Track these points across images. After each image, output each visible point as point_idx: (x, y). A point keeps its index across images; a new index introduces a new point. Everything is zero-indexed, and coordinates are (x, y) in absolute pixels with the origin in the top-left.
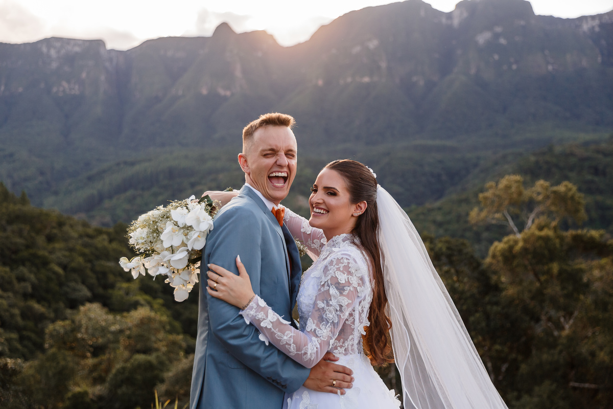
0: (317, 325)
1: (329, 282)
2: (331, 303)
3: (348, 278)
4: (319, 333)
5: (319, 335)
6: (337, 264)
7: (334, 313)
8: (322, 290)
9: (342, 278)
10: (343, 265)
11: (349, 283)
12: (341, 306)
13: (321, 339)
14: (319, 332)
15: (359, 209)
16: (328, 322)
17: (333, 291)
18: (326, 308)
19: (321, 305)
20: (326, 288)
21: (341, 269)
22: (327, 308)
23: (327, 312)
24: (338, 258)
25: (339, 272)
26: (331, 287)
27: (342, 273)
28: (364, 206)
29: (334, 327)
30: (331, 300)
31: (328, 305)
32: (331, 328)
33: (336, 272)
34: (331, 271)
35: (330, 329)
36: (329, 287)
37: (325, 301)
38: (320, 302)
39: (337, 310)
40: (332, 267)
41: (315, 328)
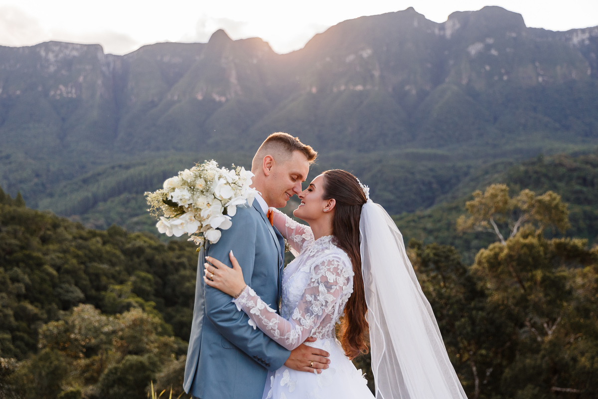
0: (303, 316)
1: (319, 280)
2: (318, 298)
3: (336, 278)
4: (303, 322)
5: (303, 324)
6: (328, 265)
7: (319, 307)
8: (312, 286)
9: (331, 278)
10: (333, 266)
11: (336, 283)
12: (327, 302)
13: (303, 328)
14: (303, 321)
16: (313, 314)
17: (322, 288)
18: (313, 301)
19: (309, 298)
20: (316, 285)
21: (332, 270)
22: (315, 302)
23: (314, 306)
24: (329, 260)
25: (329, 272)
26: (320, 284)
27: (331, 274)
29: (318, 319)
30: (319, 295)
31: (315, 299)
32: (315, 320)
34: (322, 271)
35: (313, 320)
36: (319, 284)
37: (313, 296)
38: (309, 296)
39: (322, 305)
40: (324, 267)
41: (301, 317)
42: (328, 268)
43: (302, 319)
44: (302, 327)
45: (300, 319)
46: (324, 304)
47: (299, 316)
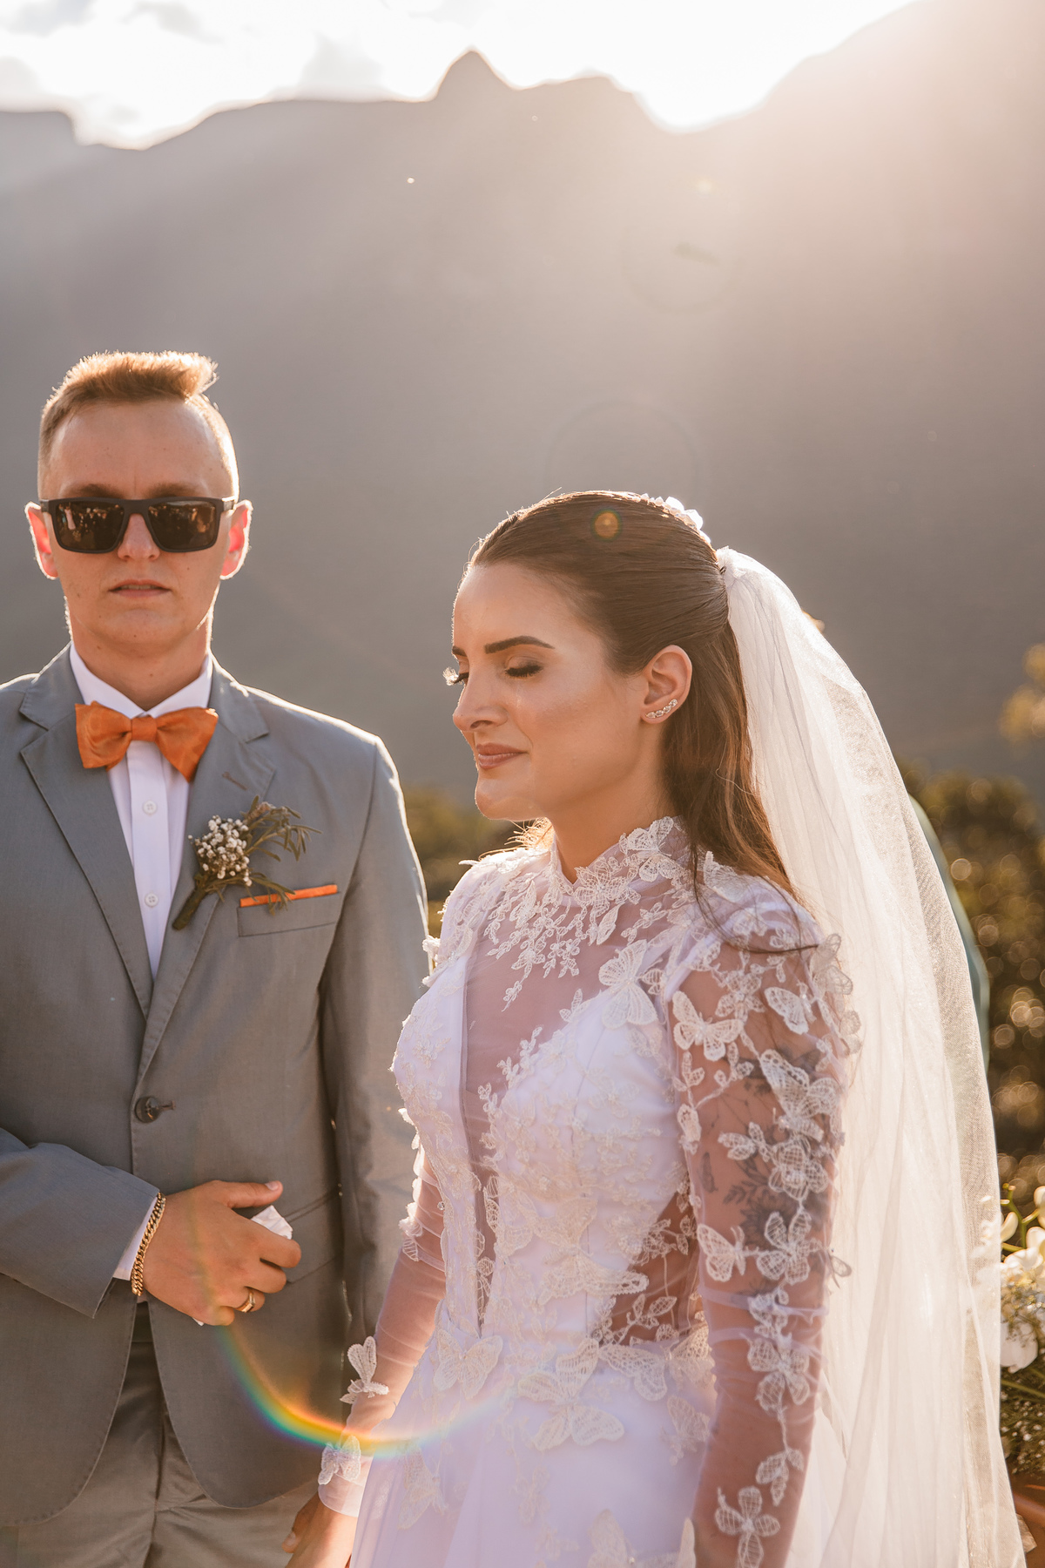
0: (753, 1241)
1: (748, 1042)
2: (783, 1122)
3: (817, 1007)
4: (772, 1264)
5: (775, 1277)
6: (759, 959)
7: (805, 1158)
8: (724, 1084)
9: (797, 1012)
13: (787, 1288)
14: (767, 1264)
15: (664, 686)
16: (793, 1205)
17: (777, 1072)
18: (769, 1150)
19: (739, 1146)
20: (740, 1069)
21: (782, 978)
22: (775, 1148)
23: (781, 1167)
25: (776, 990)
26: (761, 1058)
27: (789, 994)
28: (675, 664)
30: (778, 1111)
31: (772, 1133)
33: (768, 993)
36: (756, 1063)
37: (755, 1126)
38: (732, 1136)
39: (814, 1143)
40: (741, 973)
41: (748, 1253)
42: (761, 970)
43: (760, 1254)
44: (779, 1291)
45: (750, 1262)
46: (819, 1135)
47: (735, 1254)
